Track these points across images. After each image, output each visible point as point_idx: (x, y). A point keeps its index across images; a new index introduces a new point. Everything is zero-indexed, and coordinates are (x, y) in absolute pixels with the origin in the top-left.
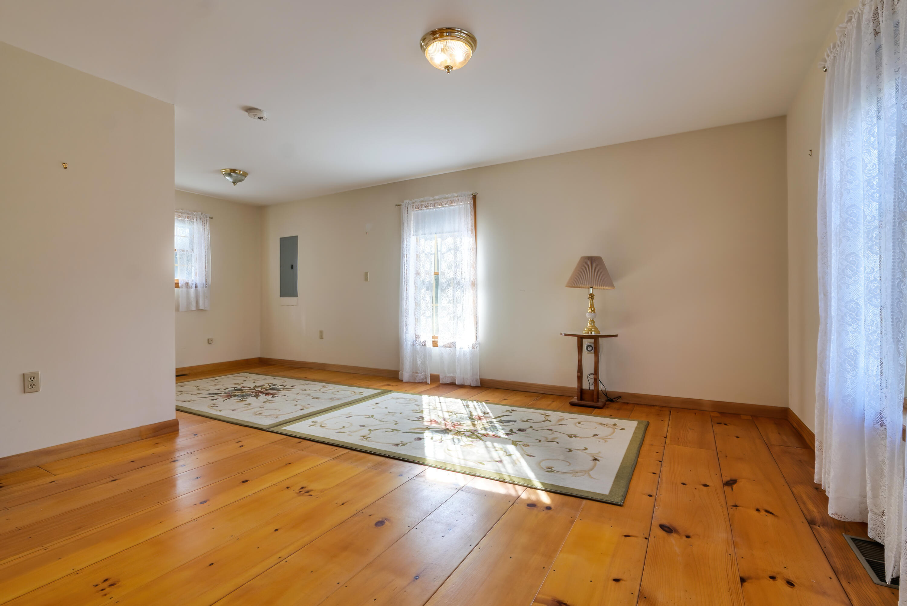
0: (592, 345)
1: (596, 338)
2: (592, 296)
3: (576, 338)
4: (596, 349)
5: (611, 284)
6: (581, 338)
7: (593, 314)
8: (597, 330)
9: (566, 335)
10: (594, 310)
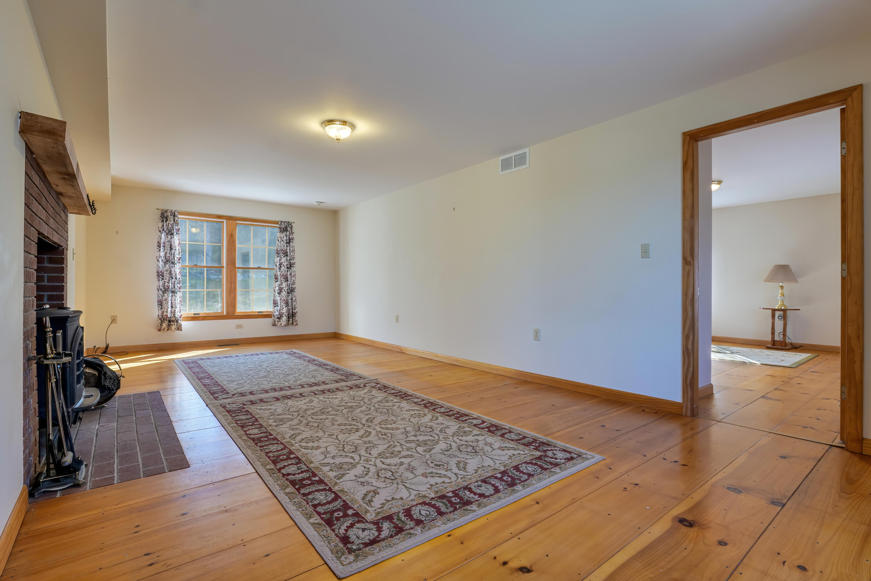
0: (782, 316)
1: (784, 311)
2: (782, 287)
3: (771, 310)
4: (784, 317)
5: (796, 281)
6: (774, 311)
7: (782, 297)
8: (785, 306)
9: (763, 309)
10: (783, 295)
